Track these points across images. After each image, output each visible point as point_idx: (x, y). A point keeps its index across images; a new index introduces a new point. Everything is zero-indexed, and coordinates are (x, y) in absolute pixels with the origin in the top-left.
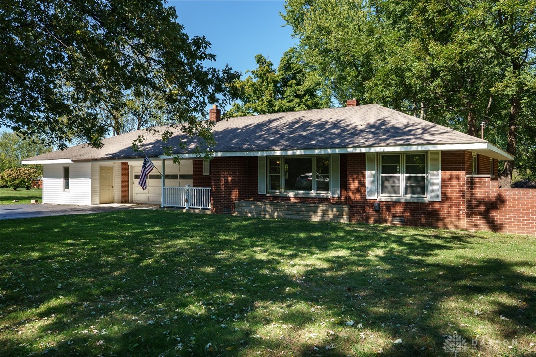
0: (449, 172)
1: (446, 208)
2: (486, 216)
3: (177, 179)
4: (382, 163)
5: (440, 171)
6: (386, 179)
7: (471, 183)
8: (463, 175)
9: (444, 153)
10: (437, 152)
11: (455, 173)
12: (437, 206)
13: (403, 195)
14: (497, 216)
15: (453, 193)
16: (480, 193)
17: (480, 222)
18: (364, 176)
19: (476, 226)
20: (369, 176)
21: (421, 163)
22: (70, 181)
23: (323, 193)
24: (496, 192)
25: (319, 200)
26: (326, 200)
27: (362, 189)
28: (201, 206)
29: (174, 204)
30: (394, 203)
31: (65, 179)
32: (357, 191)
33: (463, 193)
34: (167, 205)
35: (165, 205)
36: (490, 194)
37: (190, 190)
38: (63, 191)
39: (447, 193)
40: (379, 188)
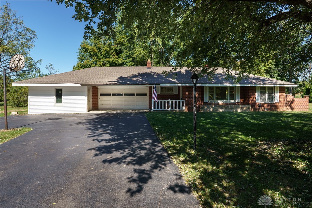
0: (281, 93)
1: (280, 104)
2: (290, 106)
3: (135, 96)
4: (260, 90)
5: (279, 93)
6: (261, 96)
7: (286, 96)
8: (284, 94)
9: (280, 87)
10: (277, 87)
11: (282, 93)
12: (277, 104)
13: (267, 101)
14: (293, 105)
15: (282, 100)
16: (288, 99)
17: (288, 107)
19: (288, 109)
20: (256, 94)
21: (272, 90)
22: (64, 98)
23: (233, 101)
24: (293, 99)
25: (231, 104)
26: (234, 104)
27: (254, 99)
28: (178, 109)
29: (160, 109)
30: (265, 104)
31: (56, 97)
32: (253, 100)
33: (284, 100)
34: (155, 109)
35: (154, 109)
36: (291, 100)
37: (171, 101)
38: (54, 105)
39: (280, 100)
40: (259, 99)
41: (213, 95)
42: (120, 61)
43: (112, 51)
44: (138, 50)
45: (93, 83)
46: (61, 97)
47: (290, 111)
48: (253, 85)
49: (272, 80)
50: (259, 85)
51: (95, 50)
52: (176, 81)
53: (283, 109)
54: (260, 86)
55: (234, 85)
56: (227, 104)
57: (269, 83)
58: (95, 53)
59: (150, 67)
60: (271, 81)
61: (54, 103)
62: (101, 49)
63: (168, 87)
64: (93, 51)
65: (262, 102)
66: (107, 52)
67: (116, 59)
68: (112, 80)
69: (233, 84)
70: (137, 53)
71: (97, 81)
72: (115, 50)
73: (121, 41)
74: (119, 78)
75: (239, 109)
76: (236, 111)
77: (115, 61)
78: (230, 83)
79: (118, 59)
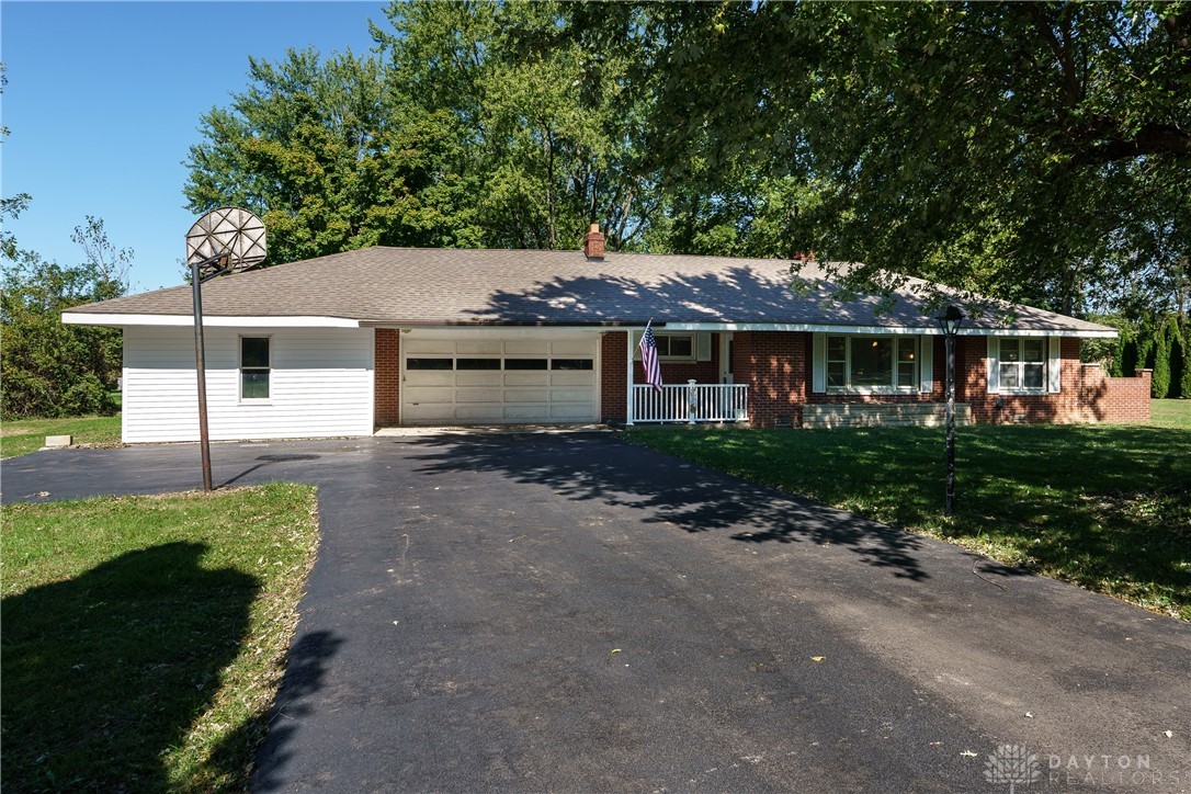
0: (1066, 360)
1: (1061, 400)
2: (1093, 404)
4: (1002, 348)
5: (1059, 359)
6: (1004, 369)
7: (1082, 371)
8: (1077, 363)
9: (1063, 339)
10: (1057, 338)
11: (1069, 361)
12: (1055, 398)
13: (1021, 388)
14: (1101, 404)
15: (1068, 385)
16: (1089, 382)
17: (1088, 410)
18: (982, 365)
19: (1086, 416)
20: (989, 362)
21: (1037, 349)
22: (275, 376)
23: (907, 389)
24: (1103, 381)
25: (901, 398)
26: (913, 397)
27: (982, 382)
28: (722, 419)
29: (659, 418)
30: (1016, 397)
31: (244, 372)
32: (976, 384)
33: (1076, 384)
34: (640, 420)
35: (636, 420)
36: (1098, 384)
37: (699, 388)
38: (237, 403)
39: (1064, 384)
40: (999, 380)
41: (841, 367)
42: (428, 217)
43: (390, 173)
44: (503, 177)
45: (405, 314)
46: (267, 372)
47: (1092, 420)
48: (982, 332)
49: (1036, 315)
50: (997, 333)
51: (313, 167)
52: (718, 314)
53: (1071, 415)
54: (1002, 334)
55: (918, 331)
56: (888, 398)
57: (1027, 326)
58: (311, 180)
59: (601, 254)
60: (1032, 315)
61: (237, 398)
62: (332, 161)
63: (674, 335)
64: (305, 169)
65: (1005, 393)
66: (370, 178)
67: (414, 212)
68: (475, 307)
69: (914, 326)
70: (503, 187)
71: (419, 308)
72: (404, 170)
73: (427, 133)
74: (496, 298)
75: (932, 417)
76: (922, 422)
77: (406, 217)
78: (904, 322)
79: (418, 209)
